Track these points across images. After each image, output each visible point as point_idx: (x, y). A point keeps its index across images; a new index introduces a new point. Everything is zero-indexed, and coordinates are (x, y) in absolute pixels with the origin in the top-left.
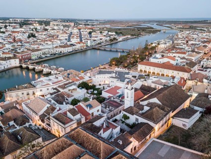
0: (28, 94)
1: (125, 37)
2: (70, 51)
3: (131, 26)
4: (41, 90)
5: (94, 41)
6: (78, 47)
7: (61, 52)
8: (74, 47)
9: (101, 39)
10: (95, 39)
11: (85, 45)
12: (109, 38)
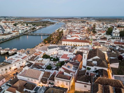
0: (6, 70)
1: (39, 27)
2: (9, 37)
3: (37, 21)
4: (15, 65)
5: (23, 30)
6: (14, 34)
7: (3, 38)
8: (11, 34)
9: (26, 29)
10: (23, 29)
11: (18, 32)
12: (30, 28)
